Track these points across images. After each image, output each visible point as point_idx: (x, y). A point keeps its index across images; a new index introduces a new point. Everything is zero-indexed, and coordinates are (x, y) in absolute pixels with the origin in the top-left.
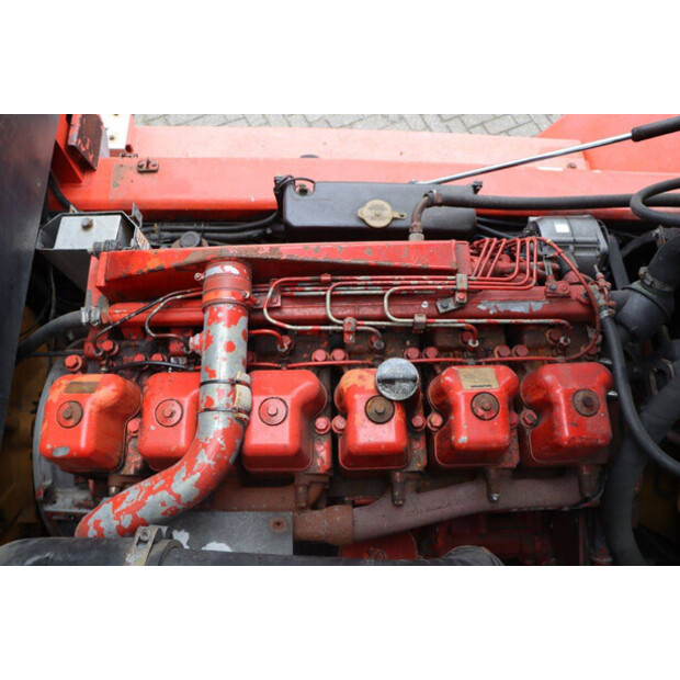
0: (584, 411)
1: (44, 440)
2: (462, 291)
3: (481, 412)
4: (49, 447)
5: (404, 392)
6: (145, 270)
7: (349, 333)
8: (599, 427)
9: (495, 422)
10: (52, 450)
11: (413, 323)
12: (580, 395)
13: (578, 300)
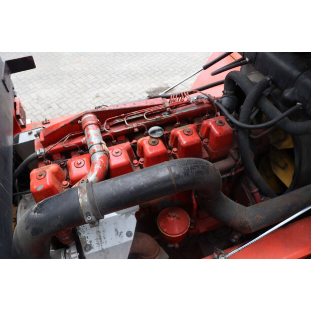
0: (220, 125)
1: (33, 186)
2: (168, 107)
3: (187, 133)
4: (35, 187)
5: (160, 134)
6: (59, 127)
7: (135, 128)
8: (227, 127)
9: (193, 135)
10: (36, 188)
11: (156, 119)
12: (217, 122)
13: (207, 103)
